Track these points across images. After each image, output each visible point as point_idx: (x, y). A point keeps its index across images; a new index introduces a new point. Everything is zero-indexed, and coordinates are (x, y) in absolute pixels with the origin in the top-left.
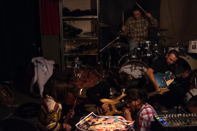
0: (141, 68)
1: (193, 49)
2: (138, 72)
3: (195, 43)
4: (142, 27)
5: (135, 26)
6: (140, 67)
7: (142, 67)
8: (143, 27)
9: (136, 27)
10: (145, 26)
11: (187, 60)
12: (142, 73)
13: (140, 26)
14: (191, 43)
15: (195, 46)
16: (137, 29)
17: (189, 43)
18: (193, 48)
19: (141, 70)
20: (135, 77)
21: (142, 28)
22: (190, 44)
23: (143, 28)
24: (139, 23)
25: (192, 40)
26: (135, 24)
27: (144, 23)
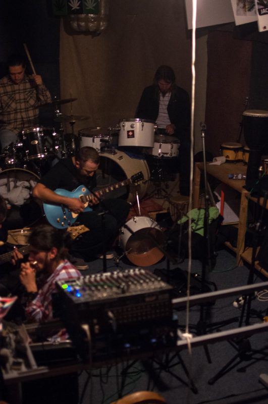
0: (27, 184)
1: (128, 138)
2: (21, 192)
3: (132, 127)
4: (24, 99)
5: (13, 97)
6: (25, 182)
7: (28, 181)
8: (28, 99)
9: (13, 101)
10: (31, 97)
11: (118, 161)
12: (30, 194)
13: (22, 97)
14: (124, 126)
15: (133, 131)
16: (16, 103)
17: (120, 127)
18: (129, 136)
19: (27, 187)
20: (16, 204)
21: (25, 102)
22: (122, 128)
23: (28, 102)
24: (21, 91)
25: (125, 121)
26: (12, 94)
27: (29, 92)
